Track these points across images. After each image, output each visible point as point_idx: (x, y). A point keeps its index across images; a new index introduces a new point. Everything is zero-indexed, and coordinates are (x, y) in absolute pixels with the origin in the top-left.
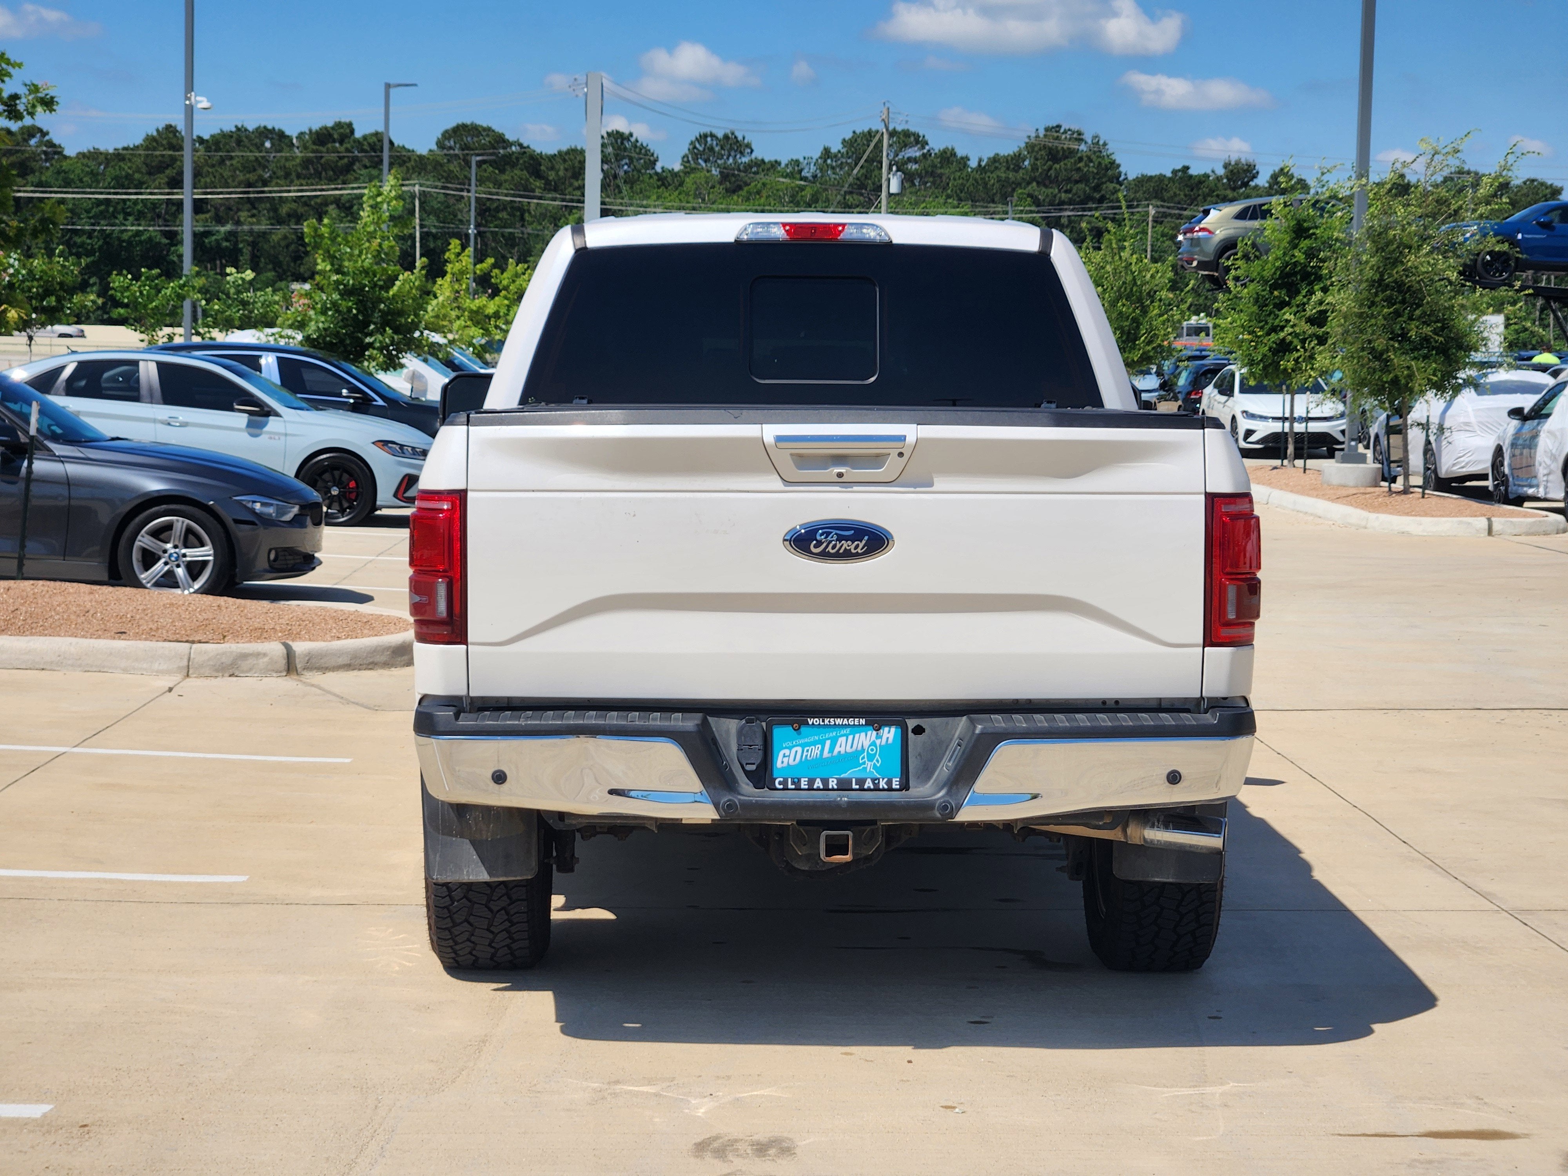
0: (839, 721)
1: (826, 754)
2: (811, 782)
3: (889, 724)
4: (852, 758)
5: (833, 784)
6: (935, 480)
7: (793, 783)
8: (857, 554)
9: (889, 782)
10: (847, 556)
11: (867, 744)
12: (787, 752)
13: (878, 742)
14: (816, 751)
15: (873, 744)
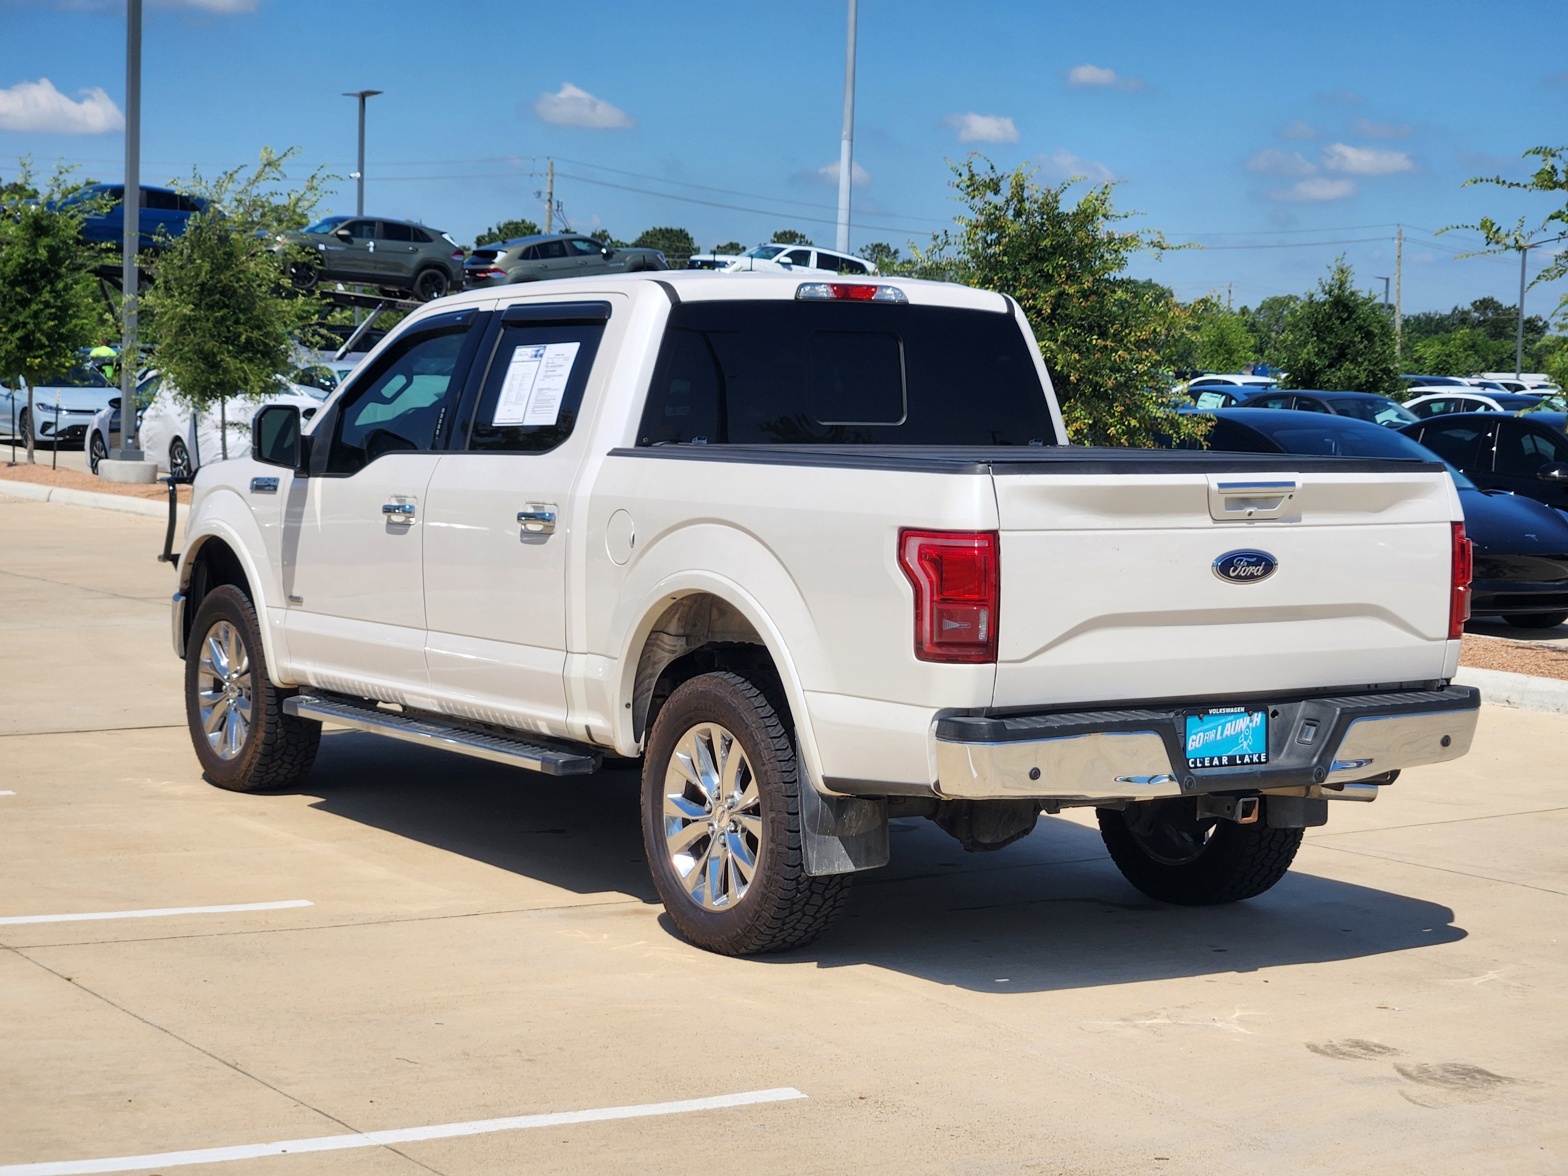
0: (1228, 710)
1: (1219, 737)
2: (1212, 760)
3: (1257, 711)
4: (1234, 739)
5: (1225, 761)
6: (1303, 516)
7: (1200, 762)
8: (1258, 576)
9: (1259, 758)
10: (1252, 578)
11: (1244, 727)
12: (1194, 737)
13: (1251, 725)
14: (1212, 735)
15: (1248, 727)
